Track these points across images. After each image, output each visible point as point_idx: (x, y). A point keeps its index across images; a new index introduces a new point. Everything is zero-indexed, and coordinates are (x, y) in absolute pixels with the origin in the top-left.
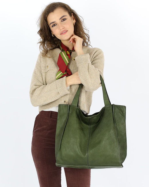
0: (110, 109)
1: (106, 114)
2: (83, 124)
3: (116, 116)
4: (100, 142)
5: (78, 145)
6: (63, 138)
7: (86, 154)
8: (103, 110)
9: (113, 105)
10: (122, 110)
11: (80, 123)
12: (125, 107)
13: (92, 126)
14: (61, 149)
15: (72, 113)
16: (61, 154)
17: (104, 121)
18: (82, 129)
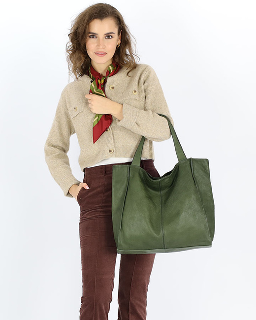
0: (186, 166)
1: (182, 173)
2: (150, 190)
3: (196, 175)
4: (178, 214)
5: (148, 220)
6: (124, 213)
7: (160, 232)
8: (177, 167)
9: (190, 159)
10: (203, 164)
11: (146, 190)
12: (207, 160)
13: (163, 192)
14: (123, 228)
15: (133, 176)
16: (124, 235)
17: (181, 182)
18: (150, 198)
